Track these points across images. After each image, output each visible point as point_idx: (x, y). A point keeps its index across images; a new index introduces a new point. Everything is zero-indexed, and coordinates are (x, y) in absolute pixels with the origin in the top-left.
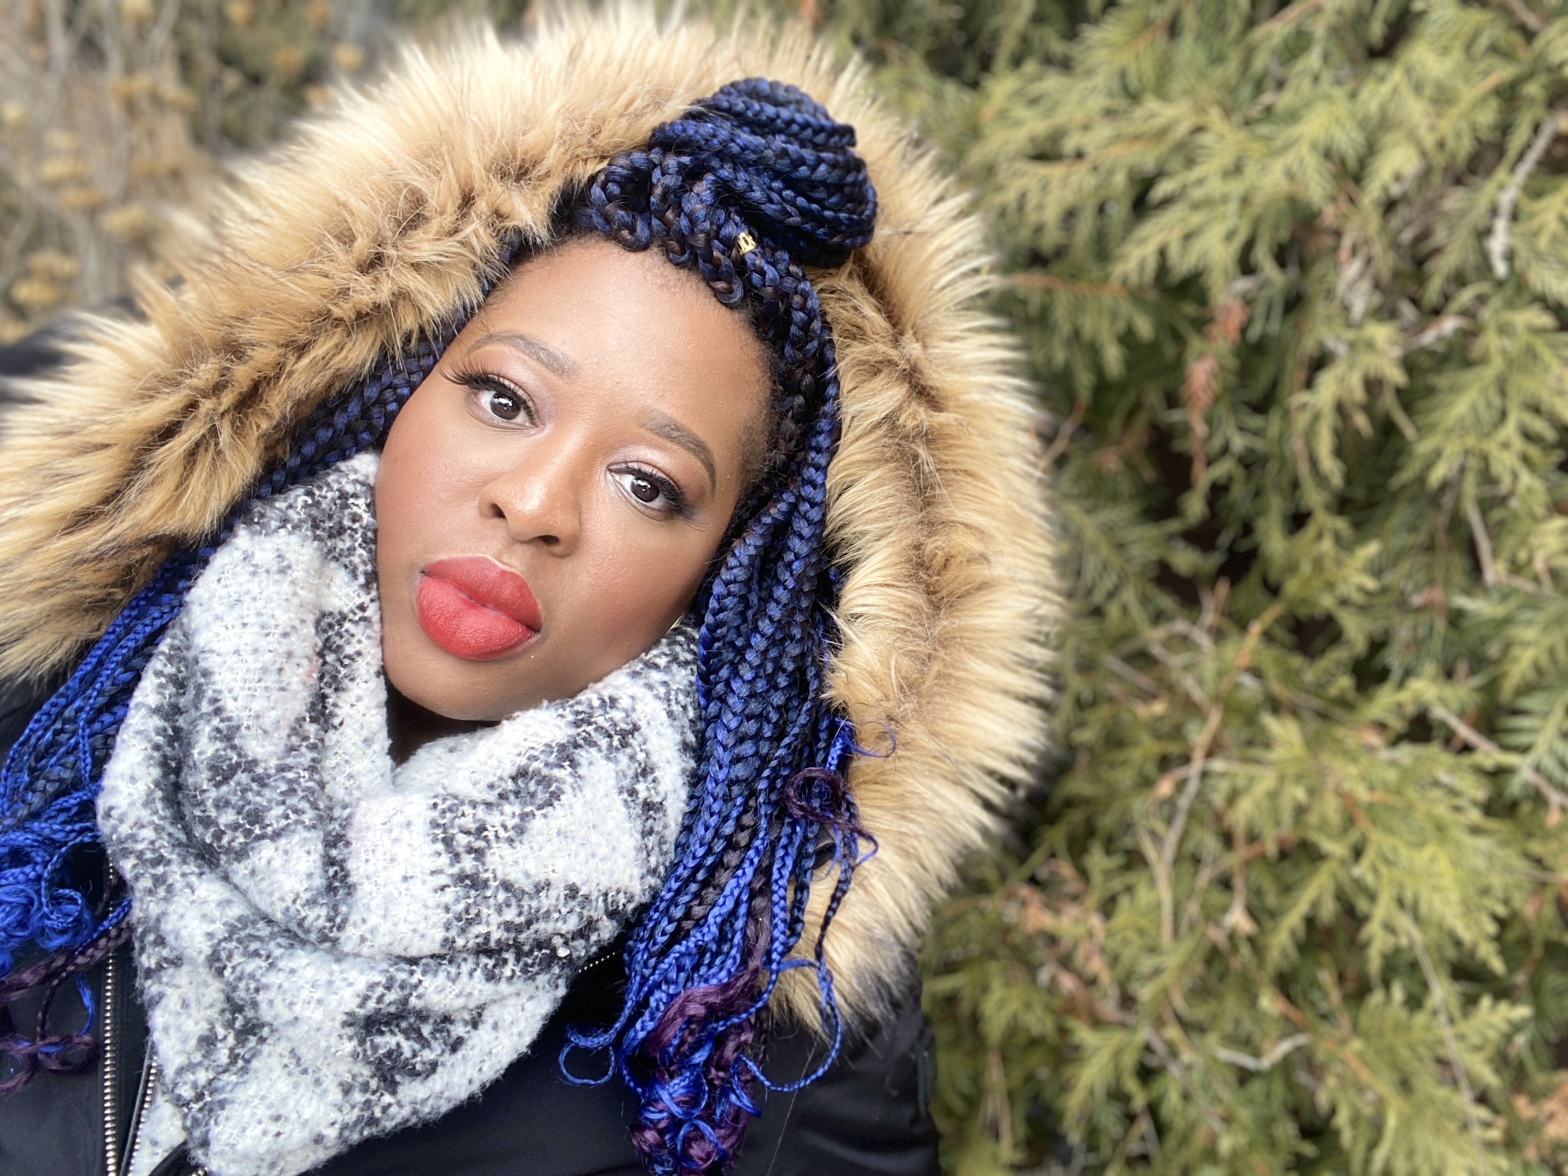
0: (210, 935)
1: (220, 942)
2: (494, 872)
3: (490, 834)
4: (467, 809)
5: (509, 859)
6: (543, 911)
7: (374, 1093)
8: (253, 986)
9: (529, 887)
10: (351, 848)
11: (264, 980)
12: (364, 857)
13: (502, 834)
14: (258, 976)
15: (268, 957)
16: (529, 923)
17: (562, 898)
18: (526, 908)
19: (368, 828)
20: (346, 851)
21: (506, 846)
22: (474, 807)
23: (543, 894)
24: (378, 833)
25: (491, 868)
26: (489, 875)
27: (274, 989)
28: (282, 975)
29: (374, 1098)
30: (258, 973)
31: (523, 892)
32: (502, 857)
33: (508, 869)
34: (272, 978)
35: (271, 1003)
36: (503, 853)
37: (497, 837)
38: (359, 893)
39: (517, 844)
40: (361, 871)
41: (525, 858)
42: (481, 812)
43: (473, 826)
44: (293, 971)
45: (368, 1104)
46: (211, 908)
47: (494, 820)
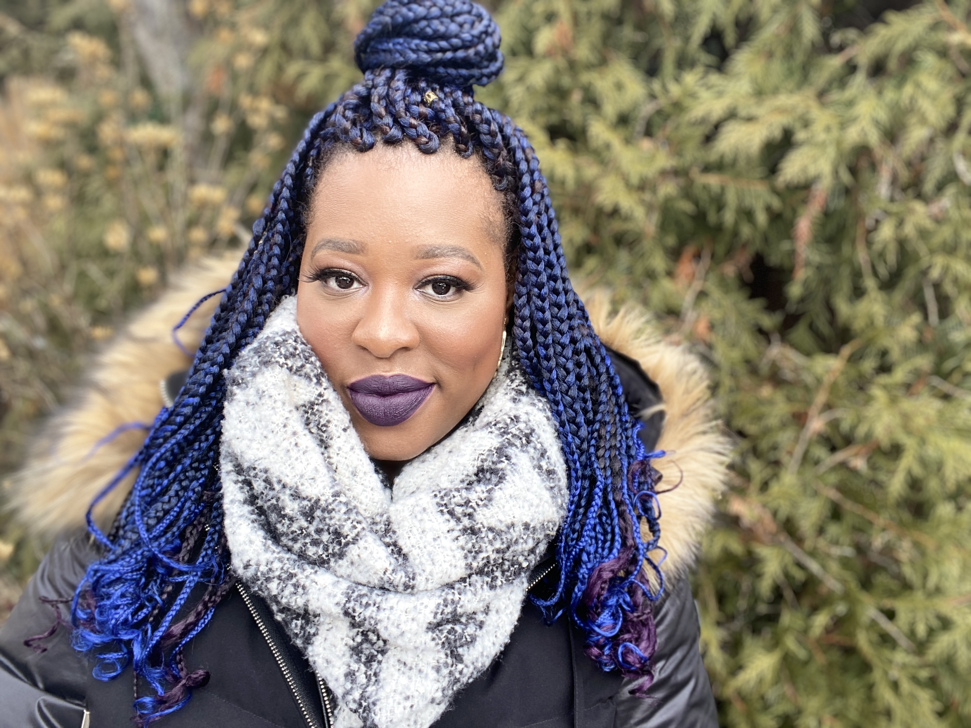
0: (337, 604)
1: (345, 605)
2: (482, 523)
3: (474, 504)
4: (456, 494)
5: (488, 515)
6: (514, 539)
7: (452, 666)
8: (373, 622)
9: (504, 529)
10: (397, 534)
11: (378, 618)
12: (407, 536)
13: (480, 503)
14: (374, 616)
15: (374, 605)
16: (508, 548)
17: (522, 530)
18: (505, 540)
19: (403, 520)
20: (394, 537)
21: (485, 509)
22: (459, 491)
23: (511, 530)
24: (410, 521)
25: (480, 521)
26: (480, 526)
27: (386, 620)
28: (387, 612)
29: (453, 668)
30: (374, 615)
31: (502, 531)
32: (484, 515)
33: (489, 522)
34: (382, 615)
35: (386, 628)
36: (484, 513)
37: (478, 505)
38: (411, 558)
39: (490, 506)
40: (409, 545)
41: (497, 513)
42: (464, 493)
43: (462, 502)
44: (392, 608)
45: (451, 673)
46: (330, 589)
47: (473, 496)
